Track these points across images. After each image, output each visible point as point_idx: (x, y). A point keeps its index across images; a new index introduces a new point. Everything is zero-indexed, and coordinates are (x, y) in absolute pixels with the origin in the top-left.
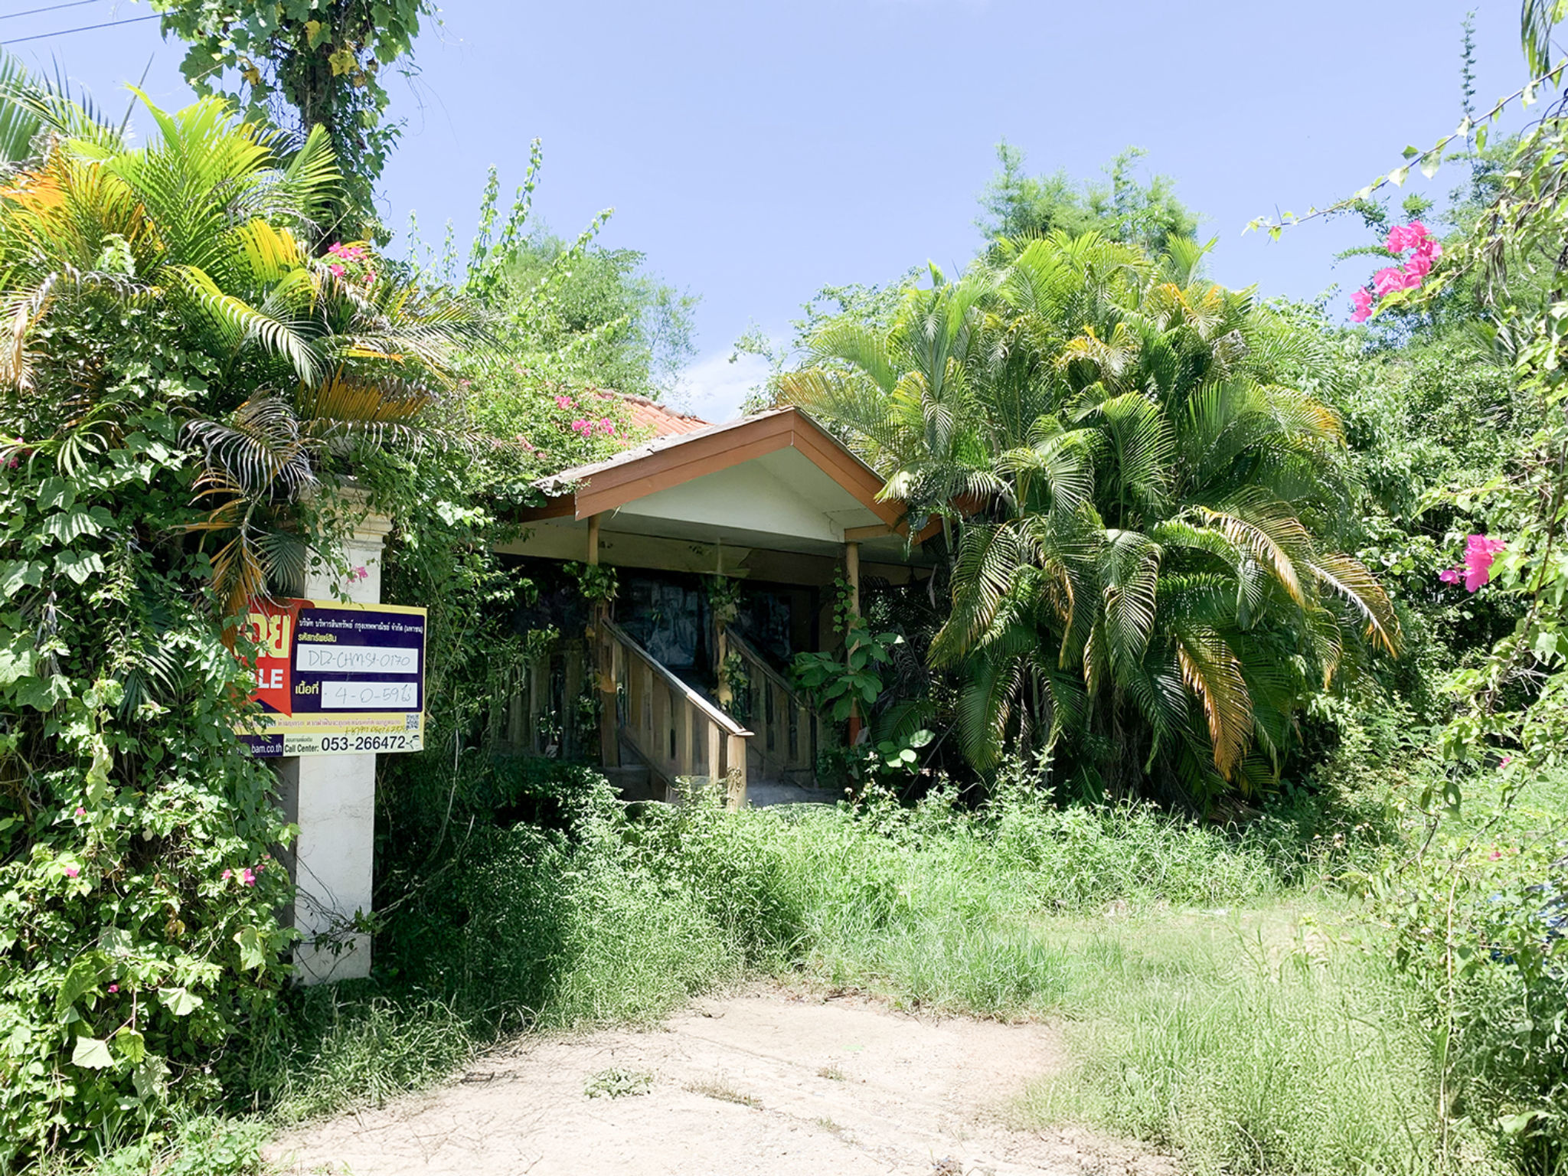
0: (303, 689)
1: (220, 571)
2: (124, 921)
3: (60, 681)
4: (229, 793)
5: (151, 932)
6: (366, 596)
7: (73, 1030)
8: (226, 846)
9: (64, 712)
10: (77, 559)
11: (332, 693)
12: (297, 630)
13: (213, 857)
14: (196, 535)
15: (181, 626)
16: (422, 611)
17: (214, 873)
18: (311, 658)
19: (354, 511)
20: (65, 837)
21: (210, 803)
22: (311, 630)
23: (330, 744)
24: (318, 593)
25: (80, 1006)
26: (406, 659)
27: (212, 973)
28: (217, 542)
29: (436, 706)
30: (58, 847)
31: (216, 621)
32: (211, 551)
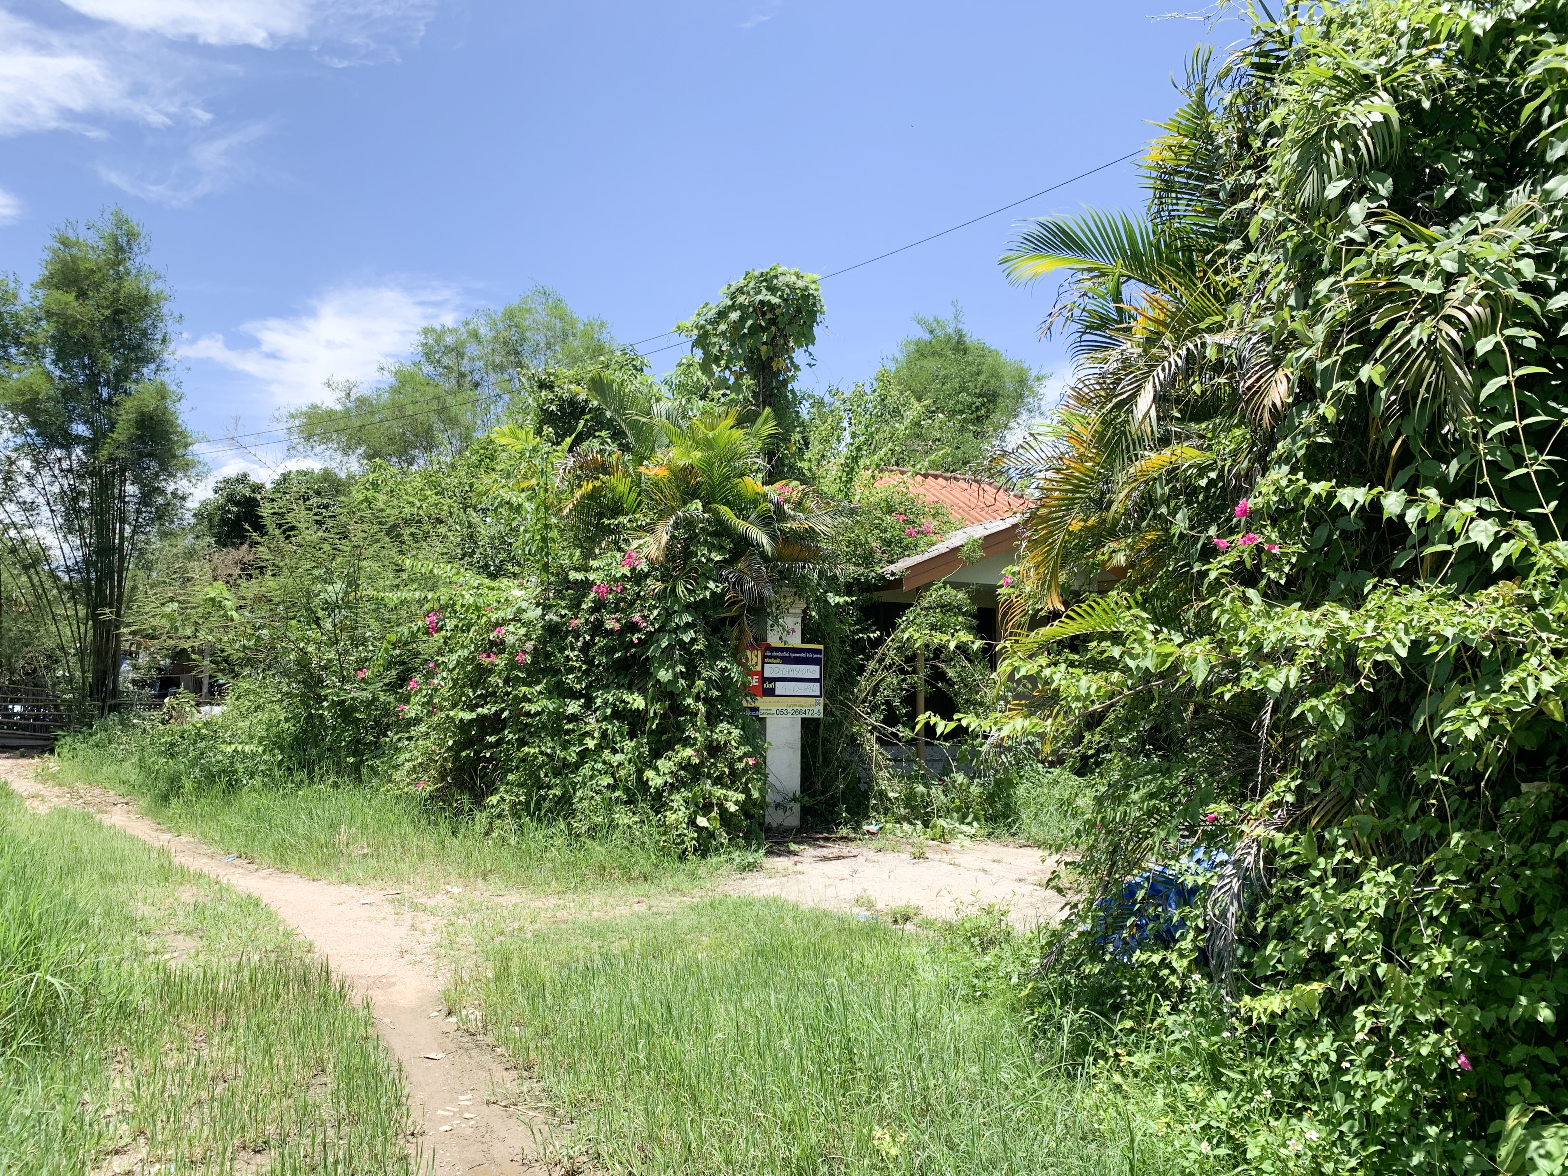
0: (767, 685)
1: (735, 634)
2: (709, 776)
3: (682, 681)
4: (743, 729)
5: (718, 781)
6: (795, 641)
7: (695, 813)
8: (744, 749)
9: (683, 694)
10: (685, 632)
11: (781, 688)
12: (764, 657)
13: (739, 753)
14: (725, 618)
15: (722, 659)
16: (821, 647)
17: (740, 759)
18: (771, 670)
19: (789, 600)
20: (687, 742)
21: (736, 732)
22: (771, 657)
23: (780, 712)
24: (773, 640)
25: (697, 805)
26: (813, 671)
27: (741, 797)
28: (733, 621)
29: (828, 694)
30: (684, 746)
31: (734, 656)
32: (731, 625)
